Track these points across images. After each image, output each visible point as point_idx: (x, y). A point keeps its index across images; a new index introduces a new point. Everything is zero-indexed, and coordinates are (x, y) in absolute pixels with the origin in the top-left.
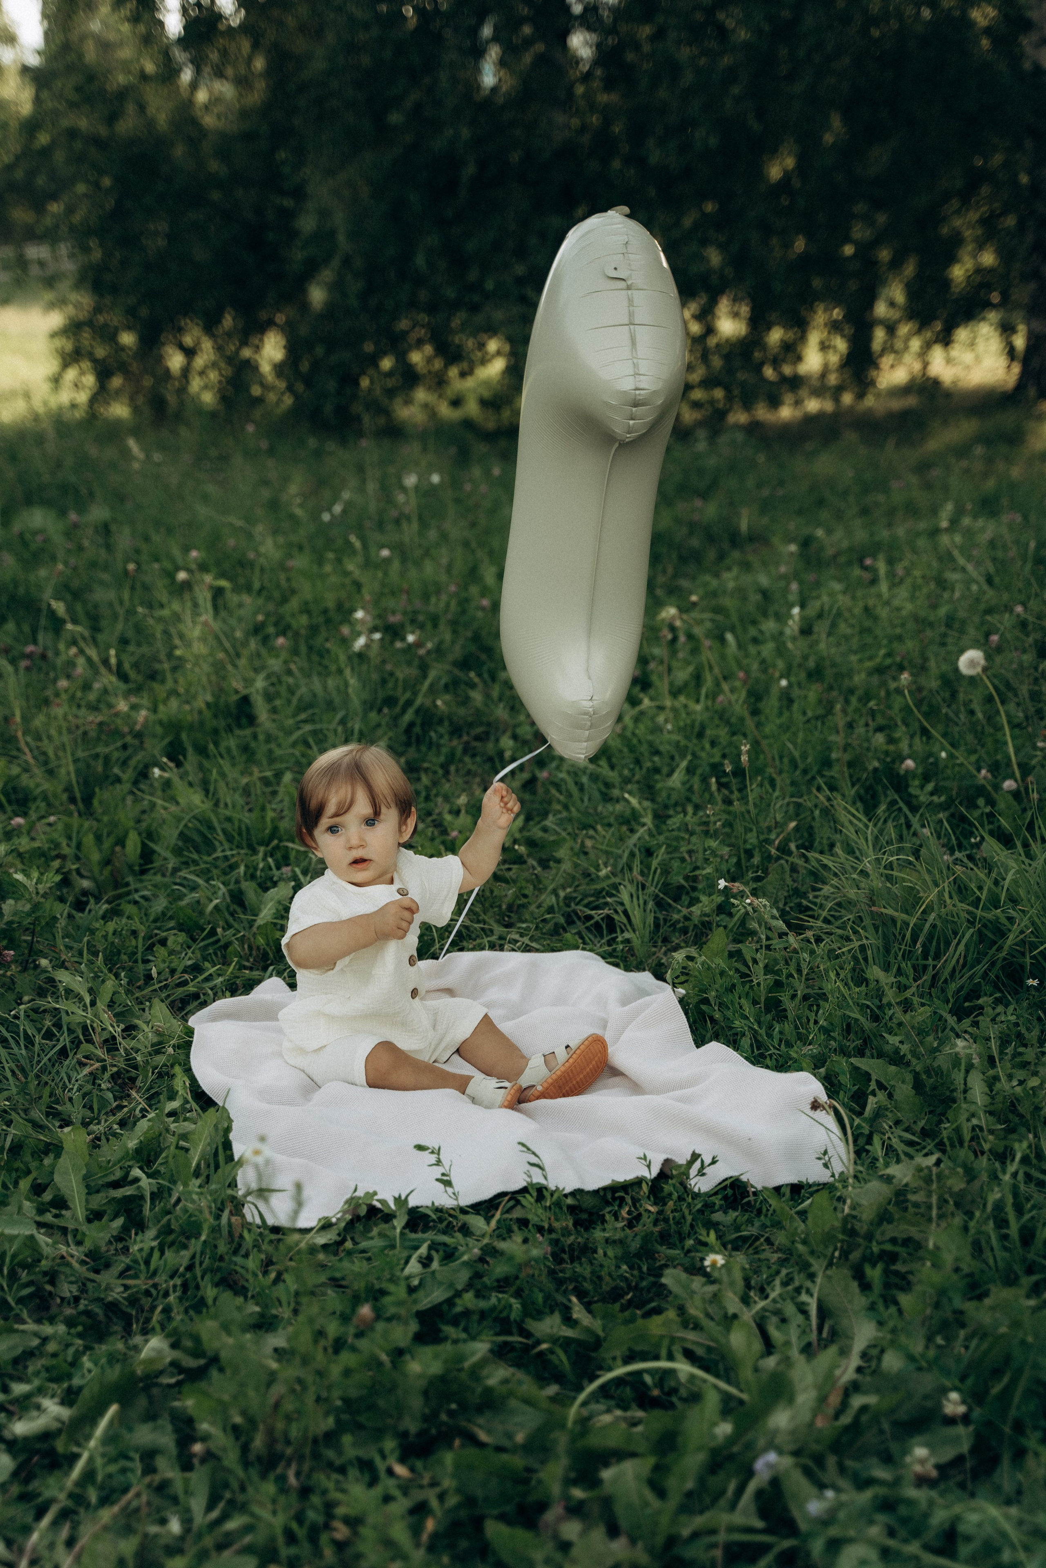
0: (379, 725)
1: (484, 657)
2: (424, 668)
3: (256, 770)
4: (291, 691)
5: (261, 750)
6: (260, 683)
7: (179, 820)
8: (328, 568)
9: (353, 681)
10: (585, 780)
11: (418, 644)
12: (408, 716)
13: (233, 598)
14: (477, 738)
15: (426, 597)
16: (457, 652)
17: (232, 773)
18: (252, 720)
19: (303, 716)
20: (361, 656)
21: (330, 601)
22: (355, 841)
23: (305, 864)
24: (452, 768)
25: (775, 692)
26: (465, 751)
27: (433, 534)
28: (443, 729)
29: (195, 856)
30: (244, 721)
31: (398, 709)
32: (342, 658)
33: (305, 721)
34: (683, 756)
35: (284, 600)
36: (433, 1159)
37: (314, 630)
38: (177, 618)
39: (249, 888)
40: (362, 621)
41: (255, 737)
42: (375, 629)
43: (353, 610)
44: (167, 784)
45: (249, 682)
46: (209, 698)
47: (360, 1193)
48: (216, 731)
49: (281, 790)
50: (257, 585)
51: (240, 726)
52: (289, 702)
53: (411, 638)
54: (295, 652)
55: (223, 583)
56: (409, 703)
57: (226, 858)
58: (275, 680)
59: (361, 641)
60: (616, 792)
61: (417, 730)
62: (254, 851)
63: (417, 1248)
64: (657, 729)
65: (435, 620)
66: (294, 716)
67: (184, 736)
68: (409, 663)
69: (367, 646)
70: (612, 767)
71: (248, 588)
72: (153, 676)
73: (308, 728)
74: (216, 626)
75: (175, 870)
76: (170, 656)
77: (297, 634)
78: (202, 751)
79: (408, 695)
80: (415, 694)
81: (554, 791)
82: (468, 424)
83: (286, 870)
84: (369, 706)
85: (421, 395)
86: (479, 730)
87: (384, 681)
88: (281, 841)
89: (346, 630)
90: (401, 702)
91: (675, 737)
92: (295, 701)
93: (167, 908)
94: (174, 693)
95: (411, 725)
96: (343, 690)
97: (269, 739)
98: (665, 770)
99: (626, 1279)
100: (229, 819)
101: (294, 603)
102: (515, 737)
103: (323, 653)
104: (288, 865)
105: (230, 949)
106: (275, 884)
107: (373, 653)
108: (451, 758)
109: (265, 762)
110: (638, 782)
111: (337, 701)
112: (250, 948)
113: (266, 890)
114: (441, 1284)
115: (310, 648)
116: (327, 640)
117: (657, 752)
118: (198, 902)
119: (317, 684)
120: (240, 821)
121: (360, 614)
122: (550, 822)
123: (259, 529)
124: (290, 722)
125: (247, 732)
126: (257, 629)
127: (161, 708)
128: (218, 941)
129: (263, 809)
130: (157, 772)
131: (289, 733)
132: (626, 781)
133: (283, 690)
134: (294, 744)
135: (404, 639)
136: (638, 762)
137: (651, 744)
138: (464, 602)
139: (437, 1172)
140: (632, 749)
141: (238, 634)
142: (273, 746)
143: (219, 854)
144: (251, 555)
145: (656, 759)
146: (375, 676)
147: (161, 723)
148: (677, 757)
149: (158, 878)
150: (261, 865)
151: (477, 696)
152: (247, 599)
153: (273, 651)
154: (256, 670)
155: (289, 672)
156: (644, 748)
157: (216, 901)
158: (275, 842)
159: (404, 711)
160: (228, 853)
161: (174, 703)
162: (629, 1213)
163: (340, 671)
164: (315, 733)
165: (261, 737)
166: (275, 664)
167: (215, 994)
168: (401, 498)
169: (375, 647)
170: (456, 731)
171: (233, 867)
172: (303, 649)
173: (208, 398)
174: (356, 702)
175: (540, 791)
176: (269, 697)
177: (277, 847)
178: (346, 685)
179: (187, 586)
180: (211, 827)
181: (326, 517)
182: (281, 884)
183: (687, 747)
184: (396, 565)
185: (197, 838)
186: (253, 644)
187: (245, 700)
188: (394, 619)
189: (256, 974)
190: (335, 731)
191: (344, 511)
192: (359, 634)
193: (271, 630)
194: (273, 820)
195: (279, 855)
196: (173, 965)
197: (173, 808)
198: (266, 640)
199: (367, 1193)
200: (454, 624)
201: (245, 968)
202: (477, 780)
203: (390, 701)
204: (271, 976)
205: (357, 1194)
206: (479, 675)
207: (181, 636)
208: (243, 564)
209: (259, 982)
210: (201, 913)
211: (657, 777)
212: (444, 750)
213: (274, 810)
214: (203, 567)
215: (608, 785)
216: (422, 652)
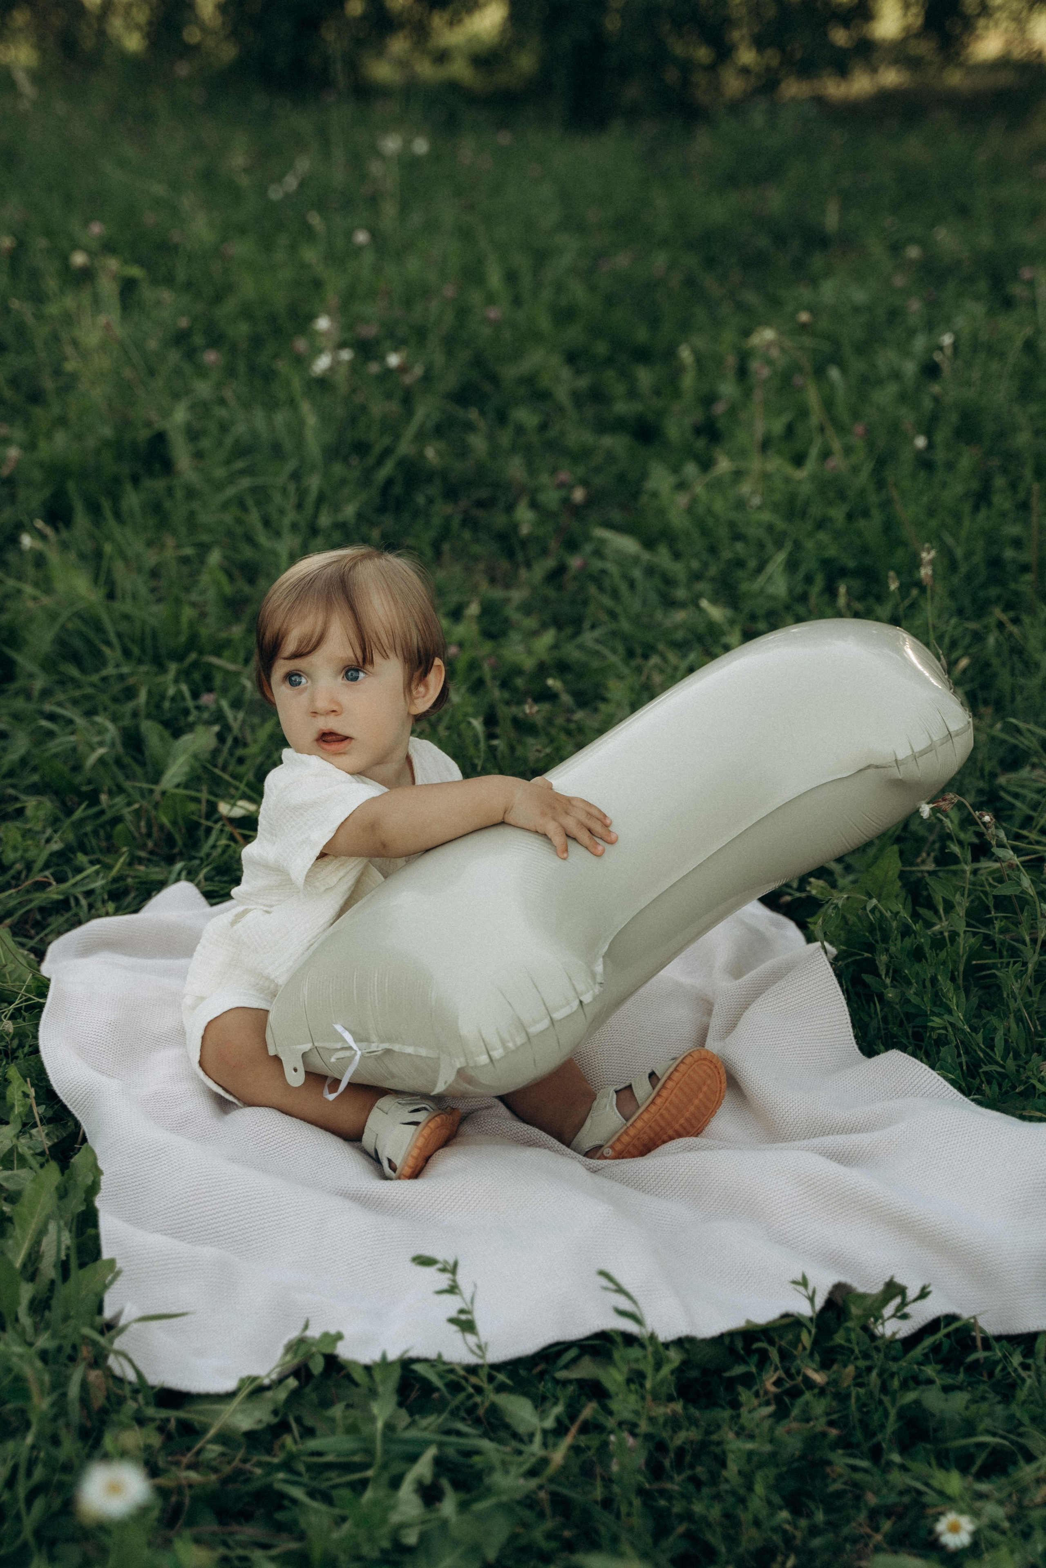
0: (344, 482)
1: (487, 387)
2: (407, 400)
3: (170, 541)
4: (224, 428)
5: (178, 513)
6: (180, 415)
7: (53, 616)
8: (280, 256)
9: (311, 420)
10: (637, 573)
11: (403, 369)
12: (387, 470)
13: (148, 293)
14: (480, 504)
15: (408, 303)
16: (450, 381)
17: (136, 545)
18: (167, 466)
19: (240, 465)
20: (323, 383)
21: (280, 301)
22: (322, 704)
23: (233, 692)
24: (446, 547)
25: (906, 456)
26: (465, 523)
27: (416, 219)
28: (434, 489)
29: (74, 672)
30: (157, 467)
31: (371, 460)
32: (297, 384)
33: (243, 472)
34: (779, 544)
35: (218, 298)
36: (444, 1281)
37: (256, 342)
38: (69, 319)
39: (151, 731)
40: (325, 334)
41: (170, 490)
42: (342, 345)
43: (312, 317)
44: (40, 560)
45: (166, 414)
46: (107, 432)
47: (314, 1333)
48: (117, 480)
49: (205, 579)
50: (181, 275)
51: (151, 474)
52: (220, 444)
53: (393, 360)
54: (230, 372)
55: (135, 271)
56: (387, 452)
57: (121, 677)
58: (201, 409)
59: (323, 363)
60: (681, 593)
61: (398, 489)
62: (162, 668)
63: (413, 1458)
64: (740, 504)
65: (421, 334)
66: (228, 462)
67: (71, 487)
68: (389, 396)
69: (332, 369)
70: (677, 556)
71: (169, 281)
72: (36, 397)
73: (245, 482)
74: (119, 331)
75: (46, 693)
76: (57, 372)
77: (233, 349)
78: (94, 509)
79: (386, 441)
80: (397, 437)
81: (593, 590)
82: (453, 87)
83: (207, 699)
84: (333, 453)
85: (398, 45)
86: (483, 493)
87: (353, 421)
88: (201, 653)
89: (301, 344)
90: (377, 449)
91: (767, 516)
92: (229, 441)
93: (28, 753)
94: (62, 421)
95: (389, 483)
96: (297, 430)
97: (191, 493)
98: (752, 564)
99: (785, 1532)
100: (127, 617)
101: (231, 305)
102: (534, 505)
103: (269, 376)
104: (210, 690)
105: (120, 827)
106: (190, 728)
107: (341, 379)
108: (445, 533)
109: (183, 530)
110: (712, 579)
111: (288, 445)
112: (149, 826)
113: (177, 733)
114: (456, 1543)
115: (252, 369)
116: (276, 356)
117: (738, 537)
118: (74, 749)
119: (259, 418)
120: (144, 622)
121: (323, 323)
122: (588, 637)
123: (187, 201)
124: (220, 473)
125: (159, 485)
126: (180, 338)
127: (42, 444)
128: (102, 812)
129: (178, 601)
130: (27, 541)
131: (219, 487)
132: (696, 577)
133: (212, 427)
134: (225, 506)
135: (382, 359)
136: (713, 550)
137: (732, 524)
138: (463, 312)
139: (451, 1305)
140: (705, 532)
141: (153, 344)
142: (196, 505)
143: (110, 670)
144: (176, 237)
145: (739, 546)
146: (340, 412)
147: (41, 465)
148: (770, 547)
149: (20, 704)
150: (171, 691)
151: (478, 443)
152: (166, 295)
153: (201, 371)
154: (176, 396)
155: (222, 402)
156: (723, 532)
157: (101, 751)
158: (193, 656)
159: (380, 461)
160: (125, 670)
161: (61, 438)
162: (778, 1383)
163: (292, 403)
164: (254, 490)
165: (179, 494)
166: (203, 389)
167: (91, 906)
168: (375, 168)
169: (343, 372)
170: (451, 493)
171: (130, 693)
172: (242, 368)
173: (133, 43)
174: (314, 445)
175: (571, 587)
176: (193, 435)
177: (195, 665)
178: (302, 423)
179: (86, 275)
180: (99, 629)
181: (275, 193)
182: (200, 729)
183: (784, 534)
184: (368, 258)
185: (78, 644)
186: (174, 356)
187: (160, 438)
188: (369, 331)
189: (155, 873)
190: (284, 491)
191: (303, 184)
192: (319, 351)
193: (198, 340)
194: (191, 624)
195: (197, 676)
196: (30, 855)
197: (46, 600)
198: (191, 354)
199: (326, 1335)
200: (450, 343)
201: (140, 861)
202: (481, 566)
203: (361, 448)
204: (177, 880)
205: (309, 1333)
206: (482, 413)
207: (75, 343)
208: (166, 248)
209: (161, 885)
210: (77, 768)
211: (741, 574)
212: (436, 521)
213: (194, 605)
214: (109, 247)
215: (668, 581)
216: (408, 379)
